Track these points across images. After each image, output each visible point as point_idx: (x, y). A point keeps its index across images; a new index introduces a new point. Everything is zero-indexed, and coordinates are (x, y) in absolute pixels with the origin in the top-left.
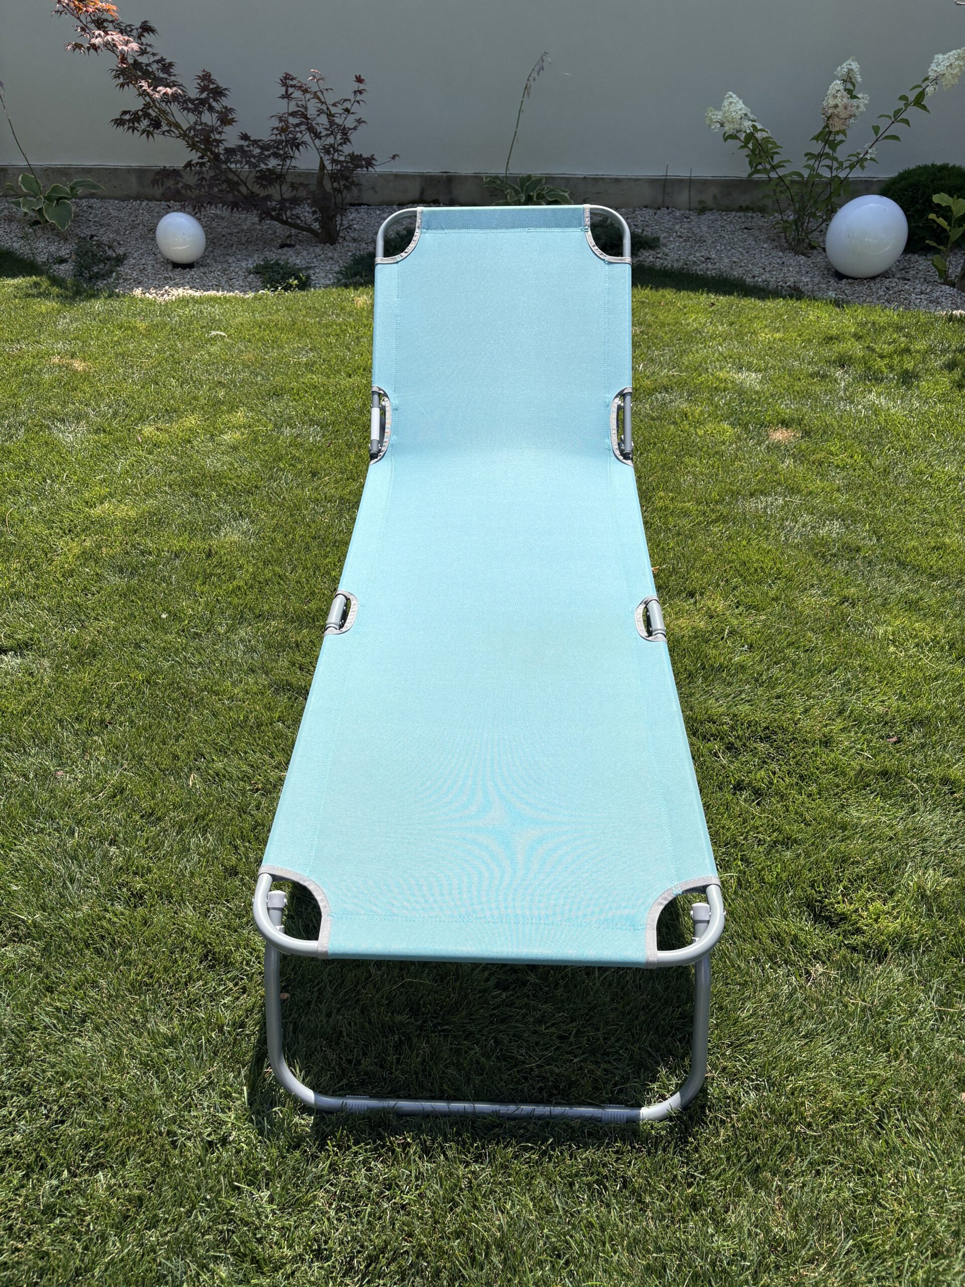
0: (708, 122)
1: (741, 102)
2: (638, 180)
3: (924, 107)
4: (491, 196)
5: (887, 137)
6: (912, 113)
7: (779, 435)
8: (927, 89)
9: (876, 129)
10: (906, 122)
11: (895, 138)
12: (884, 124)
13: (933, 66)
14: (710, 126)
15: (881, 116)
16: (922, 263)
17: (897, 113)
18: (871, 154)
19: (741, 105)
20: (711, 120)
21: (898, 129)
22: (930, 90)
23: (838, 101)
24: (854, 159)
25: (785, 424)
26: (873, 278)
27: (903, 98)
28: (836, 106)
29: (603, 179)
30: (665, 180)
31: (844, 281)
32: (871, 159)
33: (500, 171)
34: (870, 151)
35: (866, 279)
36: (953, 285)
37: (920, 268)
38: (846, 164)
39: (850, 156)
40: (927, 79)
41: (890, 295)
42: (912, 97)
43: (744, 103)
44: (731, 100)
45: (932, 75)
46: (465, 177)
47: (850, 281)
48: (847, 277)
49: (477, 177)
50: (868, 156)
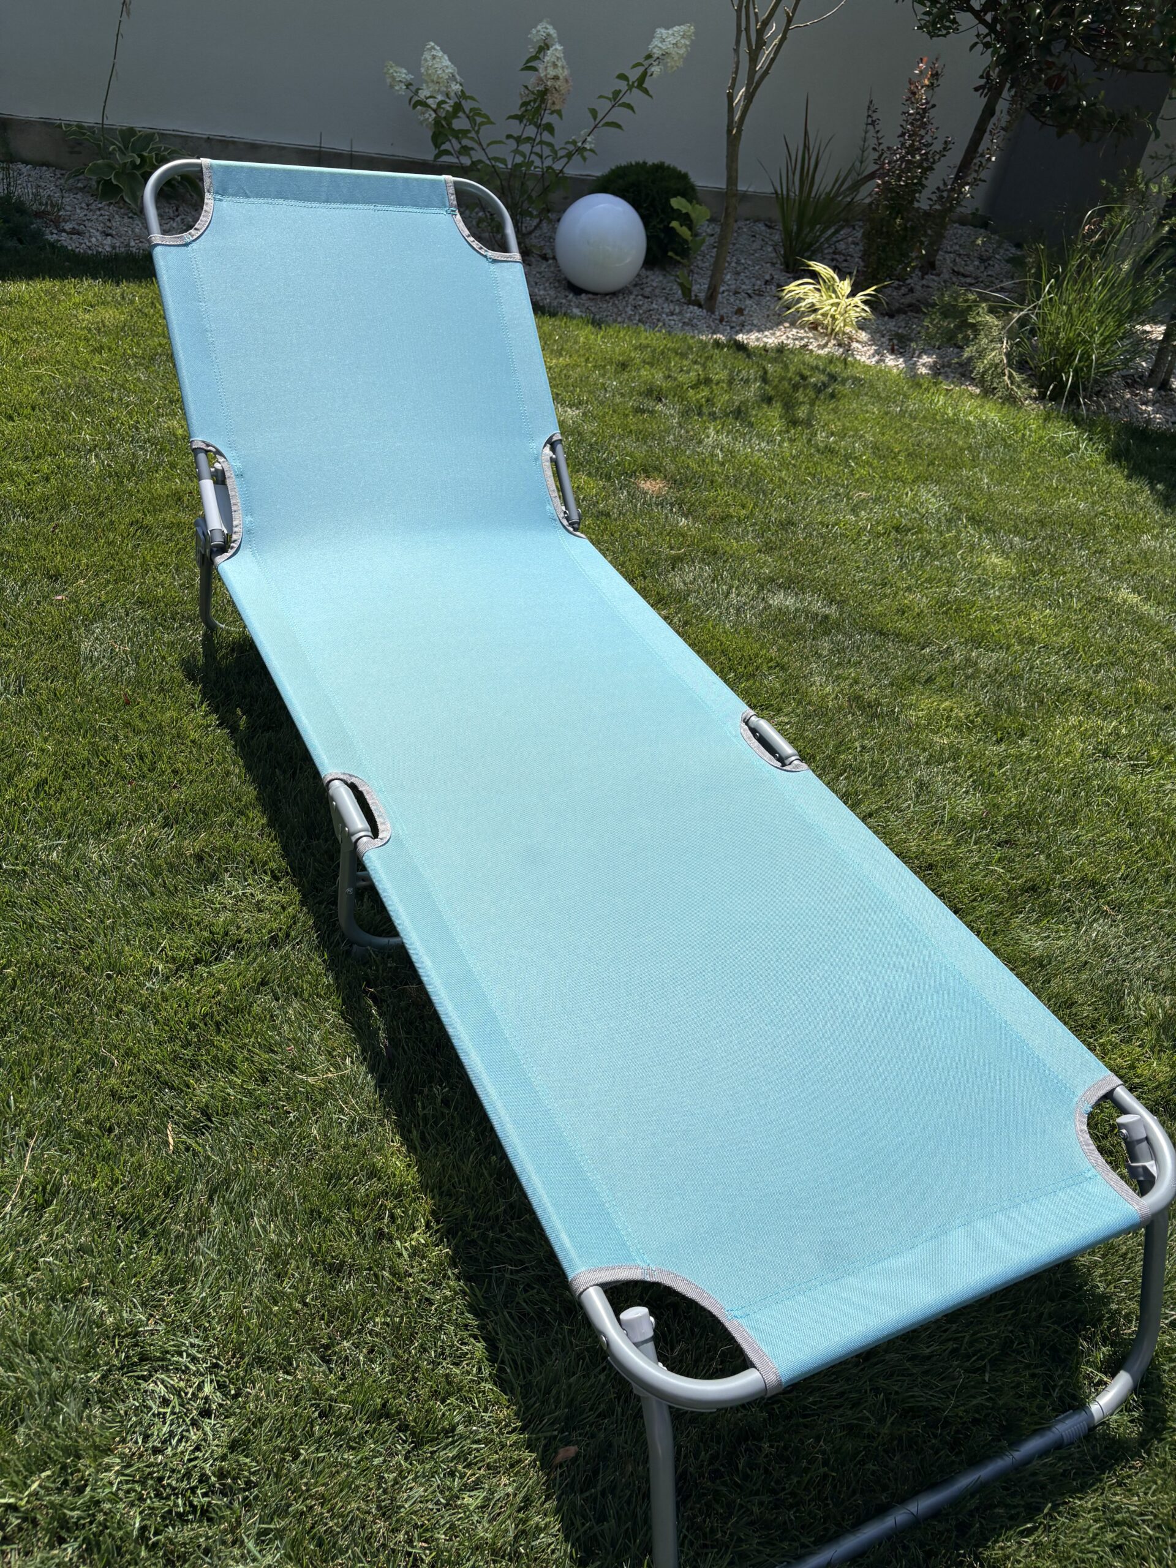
0: (389, 80)
1: (446, 57)
2: (284, 148)
3: (646, 91)
4: (71, 153)
5: (608, 124)
6: (634, 97)
7: (651, 486)
8: (653, 69)
9: (594, 113)
10: (629, 107)
11: (618, 126)
12: (603, 106)
13: (656, 42)
14: (392, 87)
15: (601, 97)
16: (656, 279)
17: (616, 93)
18: (590, 143)
19: (446, 61)
20: (393, 78)
21: (619, 115)
22: (656, 69)
23: (559, 72)
24: (571, 147)
25: (647, 471)
26: (614, 294)
27: (622, 77)
28: (556, 78)
29: (234, 143)
30: (320, 152)
31: (583, 296)
32: (591, 150)
33: (90, 118)
34: (589, 139)
35: (606, 294)
36: (700, 306)
37: (655, 284)
38: (561, 153)
39: (567, 143)
40: (649, 56)
41: (640, 315)
42: (634, 75)
43: (450, 60)
44: (434, 52)
45: (657, 53)
46: (27, 124)
47: (591, 296)
48: (587, 292)
49: (47, 124)
50: (588, 146)
